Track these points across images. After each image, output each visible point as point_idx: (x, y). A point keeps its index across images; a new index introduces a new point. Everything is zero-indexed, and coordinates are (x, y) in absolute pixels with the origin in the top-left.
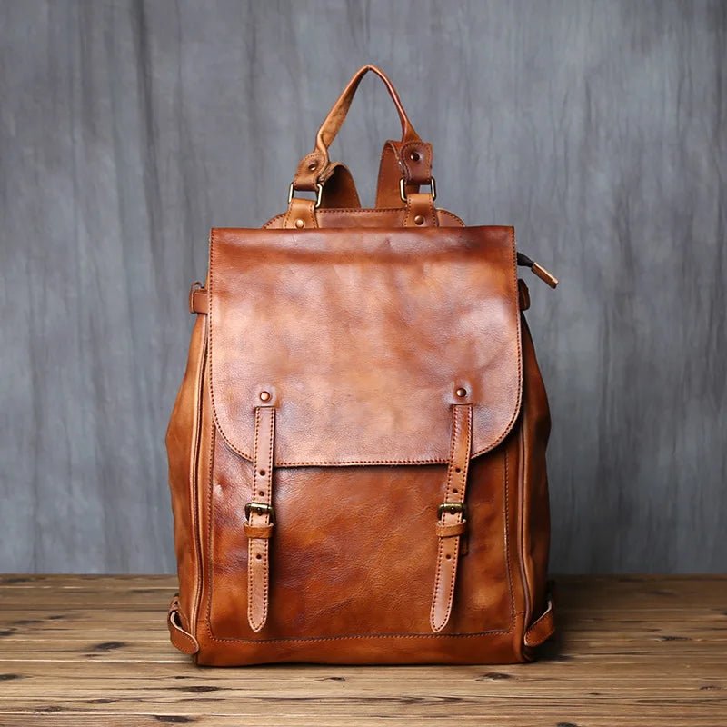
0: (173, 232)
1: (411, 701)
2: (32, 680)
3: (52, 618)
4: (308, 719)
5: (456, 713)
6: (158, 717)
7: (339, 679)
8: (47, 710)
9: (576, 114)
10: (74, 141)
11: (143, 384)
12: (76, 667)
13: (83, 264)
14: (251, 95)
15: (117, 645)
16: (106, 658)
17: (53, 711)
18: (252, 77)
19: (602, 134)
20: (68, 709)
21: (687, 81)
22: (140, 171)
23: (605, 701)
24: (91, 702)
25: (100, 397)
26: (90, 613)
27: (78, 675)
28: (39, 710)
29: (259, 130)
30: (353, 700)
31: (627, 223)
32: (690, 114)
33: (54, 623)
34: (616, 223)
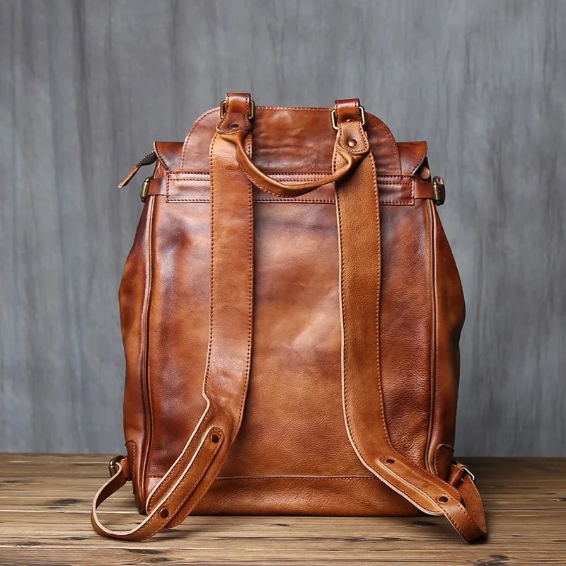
0: (101, 159)
1: (355, 540)
2: (5, 524)
3: (8, 482)
4: (266, 552)
5: (397, 547)
6: (130, 550)
7: (284, 525)
8: (26, 544)
9: (457, 68)
10: (13, 76)
11: (71, 294)
12: (43, 515)
13: (19, 185)
14: (174, 41)
15: (74, 501)
16: (68, 509)
17: (33, 545)
18: (175, 26)
19: (479, 84)
20: (46, 544)
21: (553, 41)
22: (73, 105)
23: (526, 541)
24: (66, 539)
25: (31, 306)
26: (41, 479)
27: (47, 521)
28: (20, 545)
29: (180, 73)
30: (302, 539)
31: (500, 163)
32: (555, 70)
33: (12, 486)
34: (490, 162)
